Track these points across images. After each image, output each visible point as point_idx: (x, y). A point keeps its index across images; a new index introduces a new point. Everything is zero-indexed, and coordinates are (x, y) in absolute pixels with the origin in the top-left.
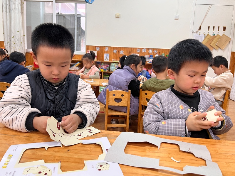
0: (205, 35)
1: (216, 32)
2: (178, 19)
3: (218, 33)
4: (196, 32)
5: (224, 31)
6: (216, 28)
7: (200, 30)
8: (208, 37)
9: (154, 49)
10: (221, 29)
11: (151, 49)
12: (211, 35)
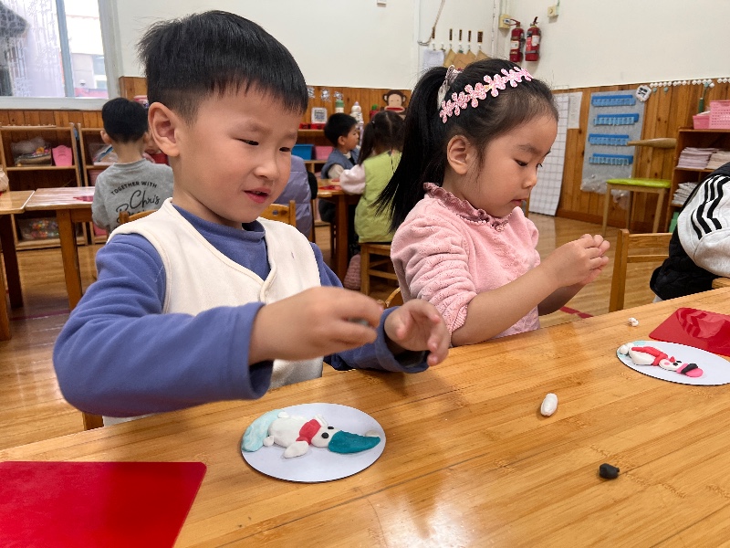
0: (444, 50)
1: (465, 45)
2: (383, 5)
3: (469, 46)
4: (426, 44)
5: (479, 44)
6: (465, 35)
7: (433, 36)
8: (451, 57)
9: (333, 90)
10: (475, 37)
11: (326, 88)
12: (455, 51)
